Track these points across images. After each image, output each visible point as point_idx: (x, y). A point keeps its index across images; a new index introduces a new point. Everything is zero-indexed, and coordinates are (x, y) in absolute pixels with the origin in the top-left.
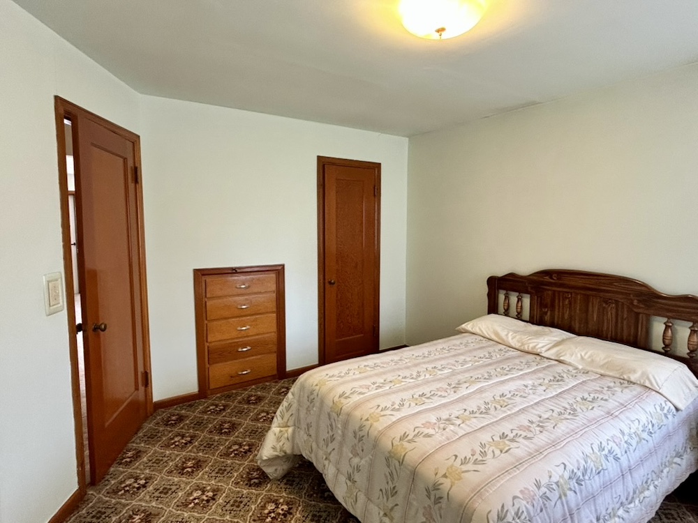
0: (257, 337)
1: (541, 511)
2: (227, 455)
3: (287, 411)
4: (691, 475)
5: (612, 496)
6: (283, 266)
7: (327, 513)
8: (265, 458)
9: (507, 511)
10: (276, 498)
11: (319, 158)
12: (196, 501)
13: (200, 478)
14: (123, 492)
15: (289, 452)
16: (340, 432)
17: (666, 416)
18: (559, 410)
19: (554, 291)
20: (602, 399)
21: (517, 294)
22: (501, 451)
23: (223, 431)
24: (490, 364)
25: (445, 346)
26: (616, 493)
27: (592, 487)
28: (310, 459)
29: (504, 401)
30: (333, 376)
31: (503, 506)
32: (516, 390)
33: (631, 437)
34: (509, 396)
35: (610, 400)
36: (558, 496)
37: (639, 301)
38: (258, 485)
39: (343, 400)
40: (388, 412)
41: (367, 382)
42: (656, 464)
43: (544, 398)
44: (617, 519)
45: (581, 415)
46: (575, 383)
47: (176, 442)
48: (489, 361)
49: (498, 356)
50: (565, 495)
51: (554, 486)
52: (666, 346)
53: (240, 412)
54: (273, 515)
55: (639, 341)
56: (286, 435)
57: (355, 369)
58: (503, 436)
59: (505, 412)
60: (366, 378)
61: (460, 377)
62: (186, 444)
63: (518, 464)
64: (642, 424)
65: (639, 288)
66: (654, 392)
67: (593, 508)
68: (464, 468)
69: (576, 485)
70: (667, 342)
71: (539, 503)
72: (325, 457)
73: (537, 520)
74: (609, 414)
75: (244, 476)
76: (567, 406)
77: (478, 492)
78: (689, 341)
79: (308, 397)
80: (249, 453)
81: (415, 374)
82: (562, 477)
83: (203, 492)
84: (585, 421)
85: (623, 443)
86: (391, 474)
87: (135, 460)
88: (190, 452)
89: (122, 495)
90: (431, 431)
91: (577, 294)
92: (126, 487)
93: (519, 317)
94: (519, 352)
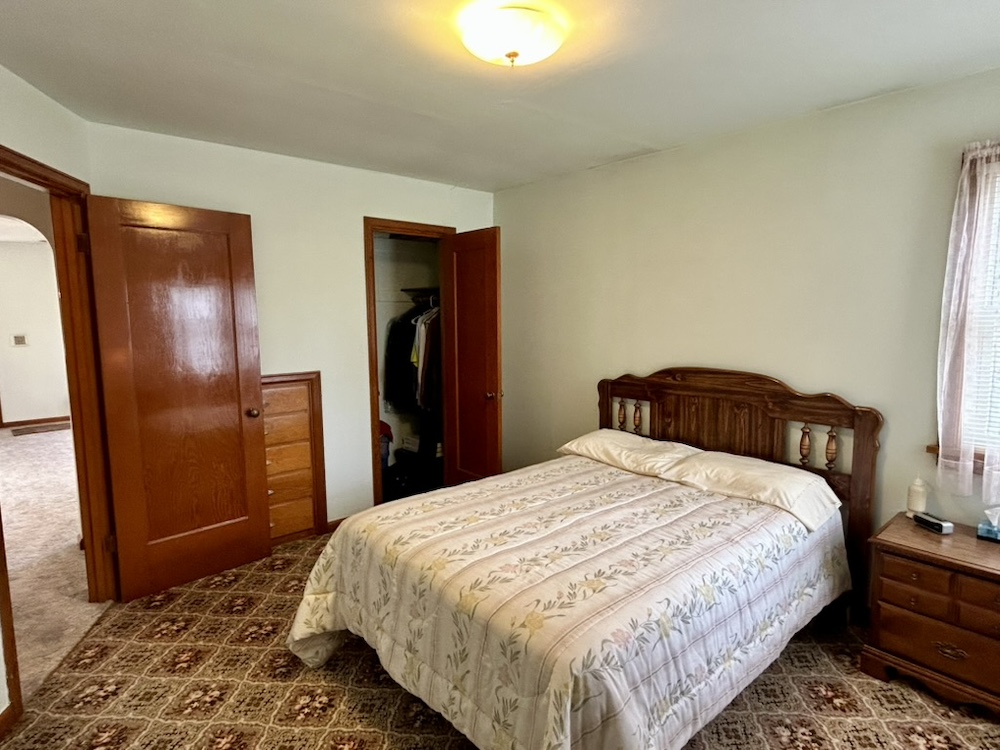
0: (283, 476)
1: (637, 654)
2: (241, 640)
3: (325, 571)
4: (825, 608)
5: (726, 633)
6: (318, 374)
7: (382, 700)
8: (297, 638)
9: (594, 658)
10: (311, 689)
11: (367, 220)
12: (196, 704)
13: (202, 673)
14: (81, 704)
15: (329, 627)
16: (395, 589)
17: (795, 538)
18: (670, 540)
19: (679, 396)
20: (723, 524)
21: (634, 401)
22: (594, 591)
23: (235, 609)
24: (596, 491)
25: (540, 472)
26: (732, 631)
27: (702, 626)
28: (359, 634)
29: (606, 533)
30: (387, 518)
31: (590, 652)
32: (623, 521)
33: (752, 565)
34: (613, 527)
35: (733, 525)
36: (658, 637)
37: (774, 403)
38: (286, 676)
39: (399, 547)
40: (458, 557)
41: (433, 523)
42: (782, 597)
43: (655, 526)
44: (732, 662)
45: (696, 544)
46: (696, 507)
47: (163, 630)
48: (596, 487)
49: (607, 481)
50: (667, 636)
51: (654, 626)
52: (804, 457)
53: (260, 582)
54: (306, 710)
55: (774, 453)
56: (324, 605)
57: (417, 508)
58: (600, 574)
59: (605, 546)
60: (432, 517)
61: (555, 509)
62: (178, 631)
63: (614, 603)
64: (765, 549)
65: (773, 387)
66: (784, 512)
67: (702, 650)
68: (547, 613)
69: (681, 622)
70: (805, 452)
71: (634, 645)
72: (376, 627)
73: (630, 665)
74: (729, 540)
75: (266, 666)
76: (682, 535)
77: (561, 639)
78: (827, 449)
79: (353, 549)
80: (272, 636)
81: (497, 508)
82: (664, 614)
83: (206, 692)
84: (699, 550)
85: (741, 571)
86: (460, 634)
87: (98, 661)
88: (186, 641)
89: (80, 708)
90: (510, 575)
91: (704, 397)
92: (86, 696)
93: (638, 431)
94: (634, 475)
